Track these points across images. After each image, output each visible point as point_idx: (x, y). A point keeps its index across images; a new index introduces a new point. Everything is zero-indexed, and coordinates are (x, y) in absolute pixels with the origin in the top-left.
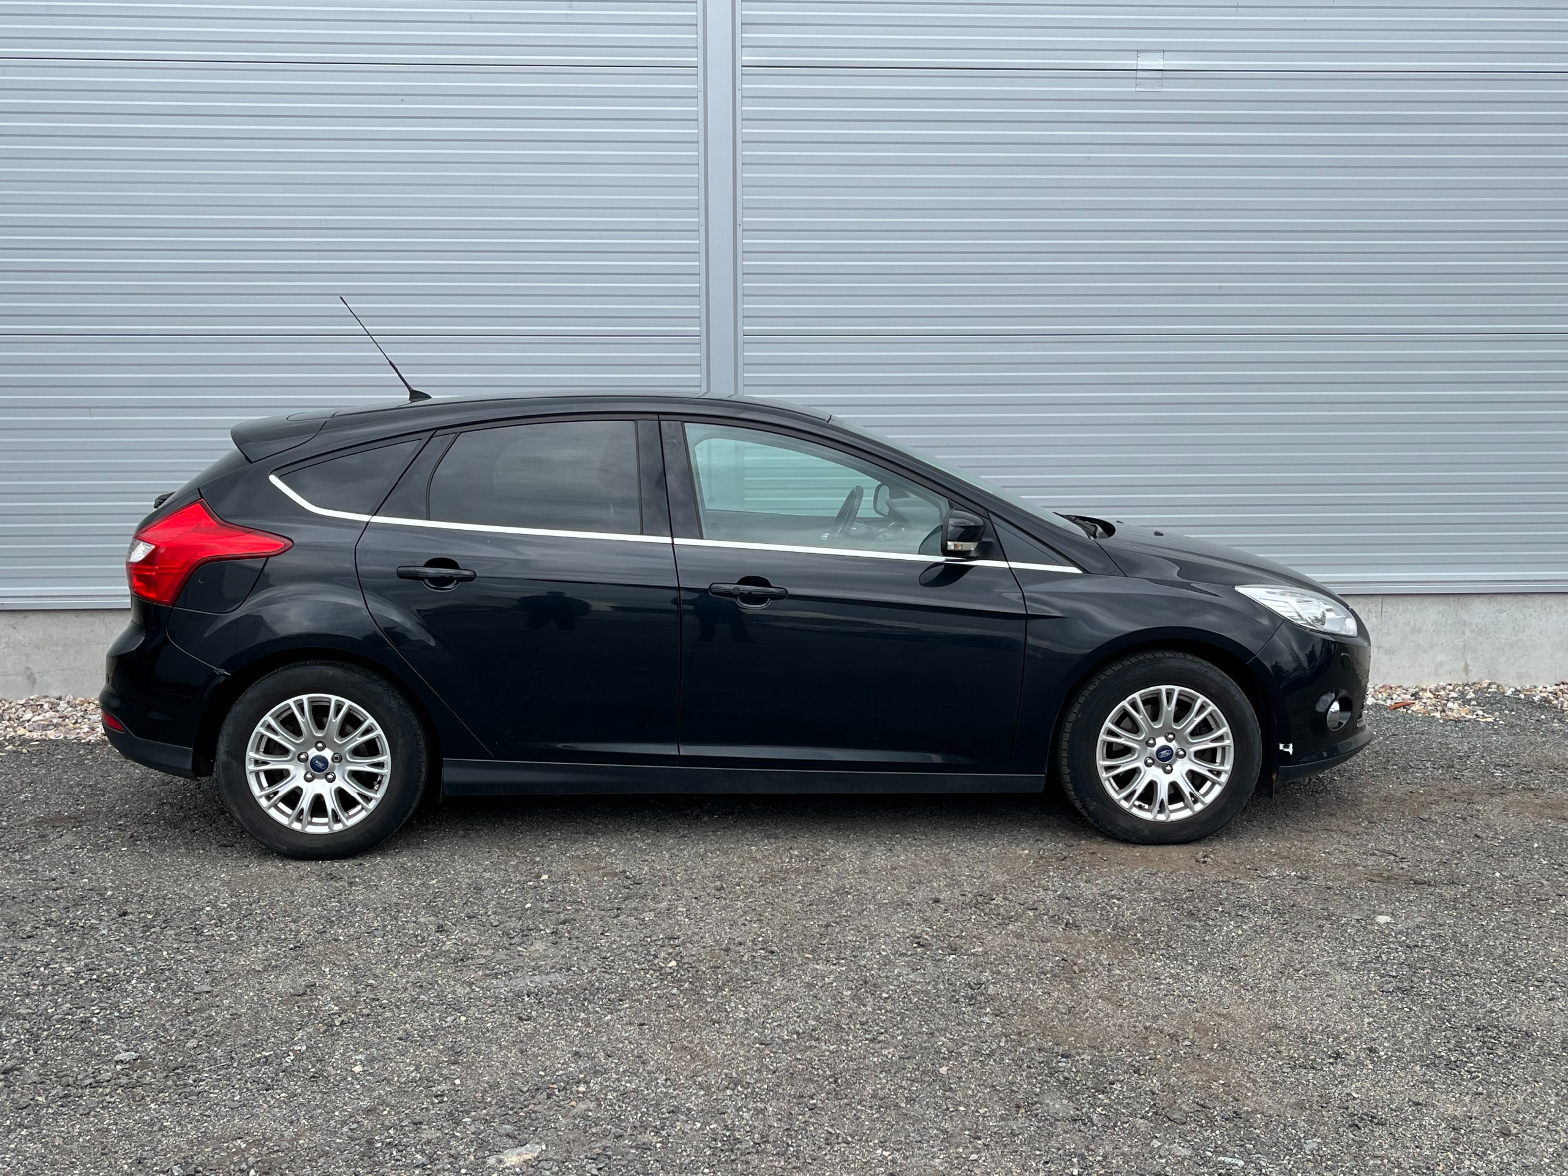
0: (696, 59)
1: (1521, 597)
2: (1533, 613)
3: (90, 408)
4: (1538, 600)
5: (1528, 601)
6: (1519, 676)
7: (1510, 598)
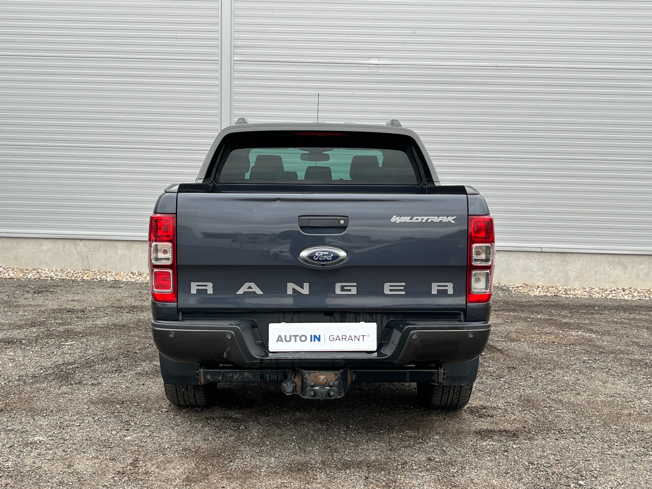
0: (218, 58)
1: (509, 252)
2: (514, 258)
3: (15, 170)
4: (516, 253)
5: (512, 253)
6: (509, 281)
7: (505, 252)
